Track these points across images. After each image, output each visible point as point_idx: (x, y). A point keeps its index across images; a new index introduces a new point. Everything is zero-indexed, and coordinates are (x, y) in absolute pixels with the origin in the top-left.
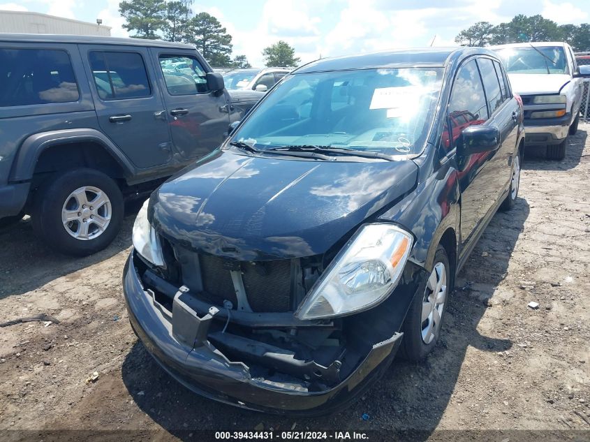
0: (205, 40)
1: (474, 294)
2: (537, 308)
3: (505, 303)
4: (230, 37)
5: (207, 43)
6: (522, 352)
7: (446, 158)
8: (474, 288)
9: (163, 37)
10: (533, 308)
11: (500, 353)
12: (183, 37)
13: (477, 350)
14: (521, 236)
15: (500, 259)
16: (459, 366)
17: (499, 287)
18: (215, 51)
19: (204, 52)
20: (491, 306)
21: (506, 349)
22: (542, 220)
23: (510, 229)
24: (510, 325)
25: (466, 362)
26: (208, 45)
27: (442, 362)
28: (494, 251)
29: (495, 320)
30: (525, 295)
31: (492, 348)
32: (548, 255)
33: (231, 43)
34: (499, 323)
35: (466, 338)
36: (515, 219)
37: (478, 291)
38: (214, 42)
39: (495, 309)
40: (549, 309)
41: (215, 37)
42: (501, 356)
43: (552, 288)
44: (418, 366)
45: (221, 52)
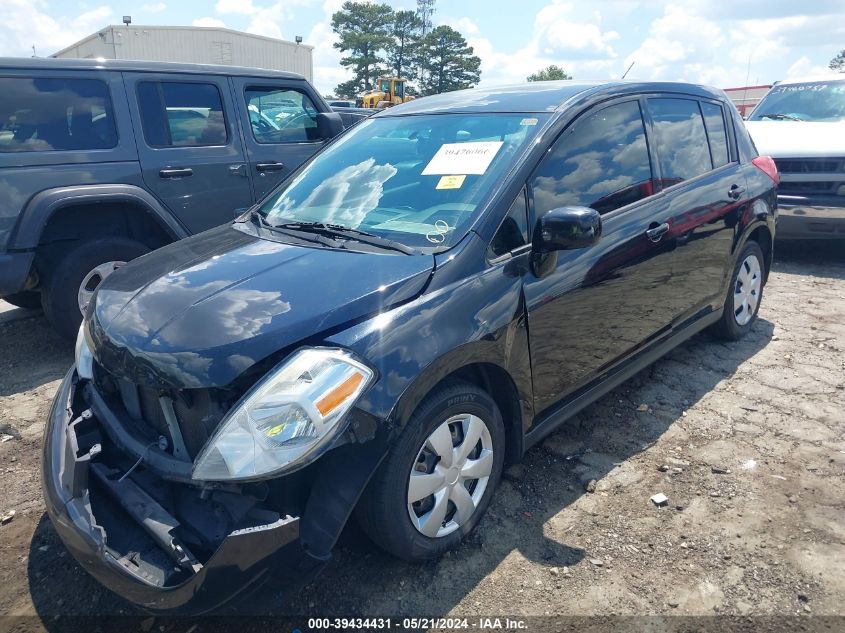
0: (443, 64)
1: (580, 469)
2: (664, 504)
3: (619, 489)
4: (479, 60)
5: (445, 68)
6: (588, 573)
7: (508, 255)
8: (584, 459)
9: (387, 60)
10: (657, 504)
11: (555, 570)
12: (414, 60)
13: (523, 558)
14: (721, 384)
15: (661, 417)
16: (480, 578)
17: (626, 464)
18: (457, 80)
19: (441, 80)
20: (592, 491)
21: (568, 564)
22: (775, 362)
23: (711, 373)
24: (603, 526)
25: (494, 576)
26: (447, 71)
27: (460, 569)
28: (662, 404)
29: (584, 513)
30: (657, 481)
31: (550, 558)
32: (744, 421)
33: (480, 68)
34: (588, 521)
35: (518, 537)
36: (731, 356)
37: (588, 465)
38: (455, 68)
39: (597, 497)
40: (679, 509)
41: (456, 61)
42: (553, 573)
43: (710, 476)
44: (421, 570)
45: (465, 82)
